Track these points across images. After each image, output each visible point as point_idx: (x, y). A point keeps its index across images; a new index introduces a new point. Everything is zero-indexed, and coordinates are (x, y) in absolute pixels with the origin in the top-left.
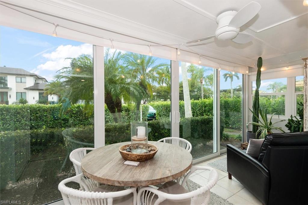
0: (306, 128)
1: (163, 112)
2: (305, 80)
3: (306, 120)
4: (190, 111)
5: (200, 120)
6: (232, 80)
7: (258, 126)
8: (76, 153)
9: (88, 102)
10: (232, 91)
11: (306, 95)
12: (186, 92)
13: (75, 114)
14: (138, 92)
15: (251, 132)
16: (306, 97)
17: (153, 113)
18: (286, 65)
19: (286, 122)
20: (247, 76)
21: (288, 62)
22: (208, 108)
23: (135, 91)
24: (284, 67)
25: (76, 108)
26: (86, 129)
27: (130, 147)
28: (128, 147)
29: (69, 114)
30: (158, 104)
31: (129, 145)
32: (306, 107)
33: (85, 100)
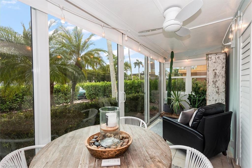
0: (208, 100)
1: (92, 92)
2: (208, 68)
3: (208, 95)
4: (116, 90)
5: (132, 97)
6: (139, 68)
7: (170, 100)
8: (9, 161)
9: (9, 84)
10: (139, 75)
11: (208, 78)
12: (113, 75)
14: (78, 73)
15: (166, 104)
16: (208, 80)
17: (82, 93)
18: (186, 58)
19: (188, 96)
20: (162, 64)
21: (188, 57)
22: (129, 87)
23: (74, 72)
24: (185, 59)
26: (13, 118)
27: (96, 139)
28: (93, 138)
30: (88, 85)
31: (93, 135)
32: (208, 86)
33: (4, 81)
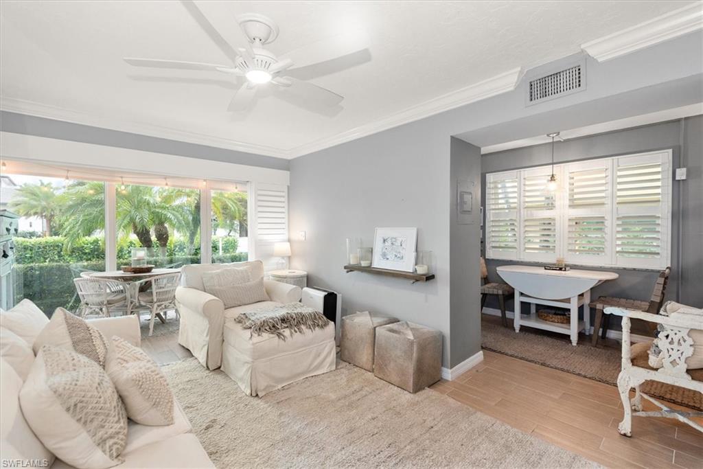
13: (89, 254)
25: (91, 243)
29: (77, 254)
